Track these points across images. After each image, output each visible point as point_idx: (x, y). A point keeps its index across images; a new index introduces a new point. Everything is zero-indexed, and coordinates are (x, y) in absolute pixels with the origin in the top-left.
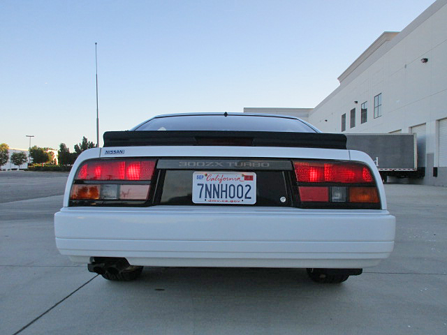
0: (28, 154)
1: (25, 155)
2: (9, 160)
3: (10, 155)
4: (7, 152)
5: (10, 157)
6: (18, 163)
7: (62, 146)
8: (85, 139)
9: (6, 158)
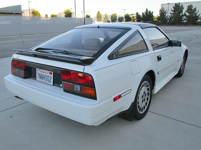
0: (124, 17)
1: (123, 18)
2: (117, 20)
3: (117, 18)
4: (116, 17)
5: (117, 19)
6: (121, 21)
7: (137, 14)
8: (147, 9)
9: (116, 19)
